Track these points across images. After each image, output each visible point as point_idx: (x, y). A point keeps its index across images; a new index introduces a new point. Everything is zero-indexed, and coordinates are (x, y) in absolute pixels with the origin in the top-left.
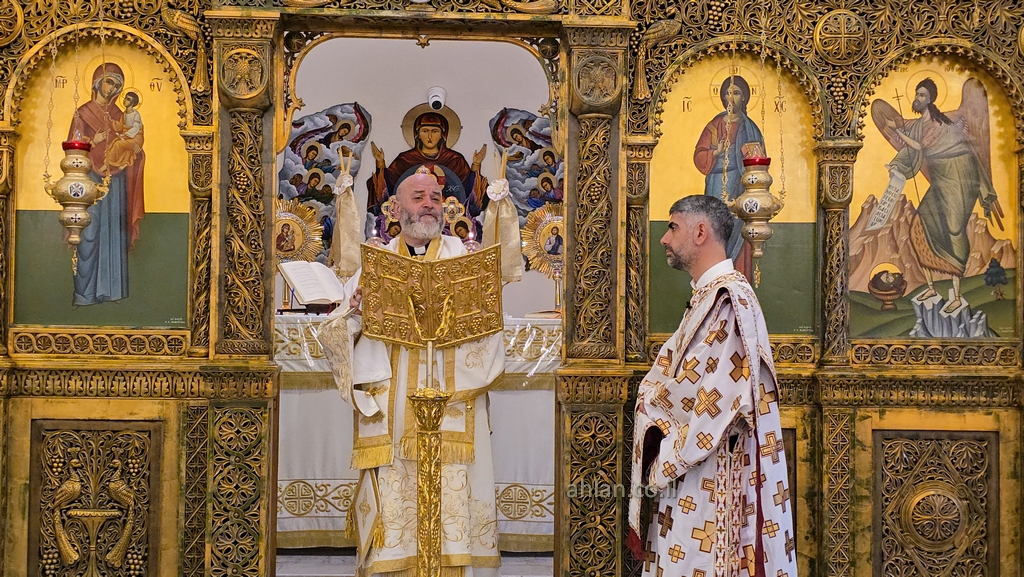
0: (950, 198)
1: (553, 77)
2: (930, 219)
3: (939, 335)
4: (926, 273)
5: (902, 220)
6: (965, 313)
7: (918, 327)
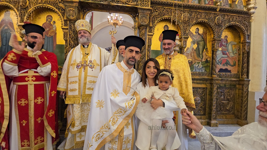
0: (200, 48)
1: (135, 21)
2: (197, 51)
3: (197, 71)
4: (196, 61)
5: (193, 51)
6: (202, 68)
7: (194, 70)
